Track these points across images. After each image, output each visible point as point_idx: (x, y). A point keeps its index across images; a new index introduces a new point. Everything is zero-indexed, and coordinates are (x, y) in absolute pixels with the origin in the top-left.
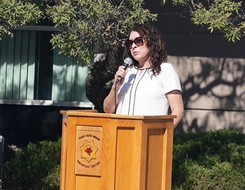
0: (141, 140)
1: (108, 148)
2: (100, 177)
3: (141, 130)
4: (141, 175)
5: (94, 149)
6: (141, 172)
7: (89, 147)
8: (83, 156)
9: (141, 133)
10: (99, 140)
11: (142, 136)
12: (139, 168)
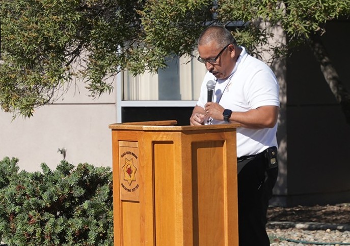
0: (181, 156)
1: (143, 167)
2: (138, 202)
3: (181, 144)
4: (183, 199)
5: (133, 169)
6: (183, 196)
7: (129, 167)
8: (125, 179)
9: (180, 148)
10: (136, 158)
11: (182, 152)
12: (181, 190)
